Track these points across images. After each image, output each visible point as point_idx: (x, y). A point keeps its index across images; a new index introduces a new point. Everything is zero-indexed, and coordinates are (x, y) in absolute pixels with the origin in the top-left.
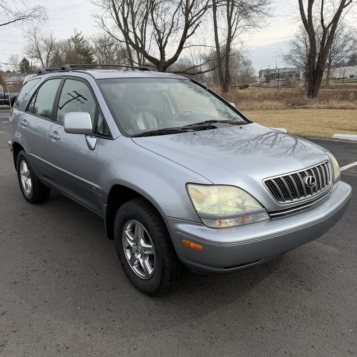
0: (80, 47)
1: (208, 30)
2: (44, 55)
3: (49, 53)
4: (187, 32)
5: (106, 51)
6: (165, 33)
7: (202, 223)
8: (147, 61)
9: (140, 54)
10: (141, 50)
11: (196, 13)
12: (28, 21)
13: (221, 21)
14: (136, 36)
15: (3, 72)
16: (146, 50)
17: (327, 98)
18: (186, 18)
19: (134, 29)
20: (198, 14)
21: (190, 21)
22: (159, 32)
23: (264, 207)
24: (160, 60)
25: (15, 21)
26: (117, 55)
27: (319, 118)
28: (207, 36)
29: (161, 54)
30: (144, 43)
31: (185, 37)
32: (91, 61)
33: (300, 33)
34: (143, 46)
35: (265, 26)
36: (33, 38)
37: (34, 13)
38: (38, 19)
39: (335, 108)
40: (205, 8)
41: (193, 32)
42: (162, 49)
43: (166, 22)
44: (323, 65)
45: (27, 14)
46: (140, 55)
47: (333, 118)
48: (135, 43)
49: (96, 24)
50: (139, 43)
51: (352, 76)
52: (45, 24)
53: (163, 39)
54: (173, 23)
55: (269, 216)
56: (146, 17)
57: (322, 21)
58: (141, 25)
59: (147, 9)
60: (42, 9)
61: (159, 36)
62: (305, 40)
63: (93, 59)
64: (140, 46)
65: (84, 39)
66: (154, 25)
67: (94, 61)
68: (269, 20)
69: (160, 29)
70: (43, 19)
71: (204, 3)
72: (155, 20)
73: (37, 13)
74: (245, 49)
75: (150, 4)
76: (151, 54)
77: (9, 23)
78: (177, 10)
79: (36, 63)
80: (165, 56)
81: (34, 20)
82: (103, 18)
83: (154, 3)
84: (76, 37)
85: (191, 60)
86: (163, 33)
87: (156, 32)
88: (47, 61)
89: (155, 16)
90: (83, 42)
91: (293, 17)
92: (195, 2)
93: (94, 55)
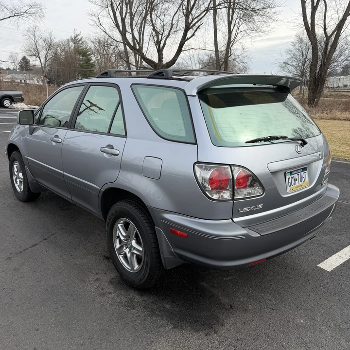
0: (79, 47)
1: (209, 33)
2: (42, 54)
3: (47, 52)
4: (187, 34)
5: (105, 52)
6: (164, 35)
8: (144, 63)
9: (137, 55)
10: (139, 52)
11: (197, 15)
12: (24, 18)
13: (221, 26)
14: (134, 38)
15: (3, 69)
16: (143, 52)
17: (329, 108)
18: (186, 20)
19: (132, 30)
20: (199, 16)
21: (191, 23)
22: (157, 33)
24: (157, 62)
25: (9, 17)
26: (115, 57)
27: (329, 131)
28: (207, 40)
29: (159, 56)
30: (142, 45)
31: (184, 39)
32: (89, 61)
33: (297, 41)
34: (141, 48)
35: (268, 31)
36: (32, 36)
37: (30, 10)
38: (34, 16)
39: (339, 119)
40: (207, 10)
41: (193, 35)
42: (160, 51)
43: (165, 23)
44: (325, 74)
45: (22, 11)
46: (137, 57)
47: (345, 132)
48: (132, 45)
49: (92, 23)
50: (137, 45)
51: (346, 86)
52: (41, 22)
53: (161, 41)
54: (172, 25)
56: (145, 18)
57: (325, 29)
58: (139, 26)
59: (146, 10)
60: (39, 6)
61: (158, 38)
62: (302, 49)
63: (91, 60)
64: (138, 47)
65: (83, 40)
66: (153, 25)
67: (92, 61)
68: (273, 25)
69: (159, 31)
70: (39, 16)
71: (206, 5)
72: (154, 22)
73: (33, 10)
74: (245, 54)
75: (150, 5)
76: (148, 56)
77: (3, 19)
78: (177, 12)
79: (34, 62)
80: (163, 59)
81: (30, 17)
82: (100, 17)
83: (154, 3)
84: (75, 38)
85: (190, 63)
86: (162, 35)
87: (154, 33)
88: (45, 60)
89: (154, 16)
90: (82, 43)
91: (295, 24)
92: (197, 2)
93: (93, 56)
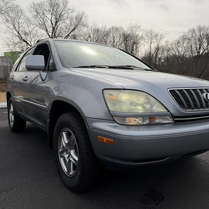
7: (114, 120)
23: (169, 111)
55: (174, 120)
